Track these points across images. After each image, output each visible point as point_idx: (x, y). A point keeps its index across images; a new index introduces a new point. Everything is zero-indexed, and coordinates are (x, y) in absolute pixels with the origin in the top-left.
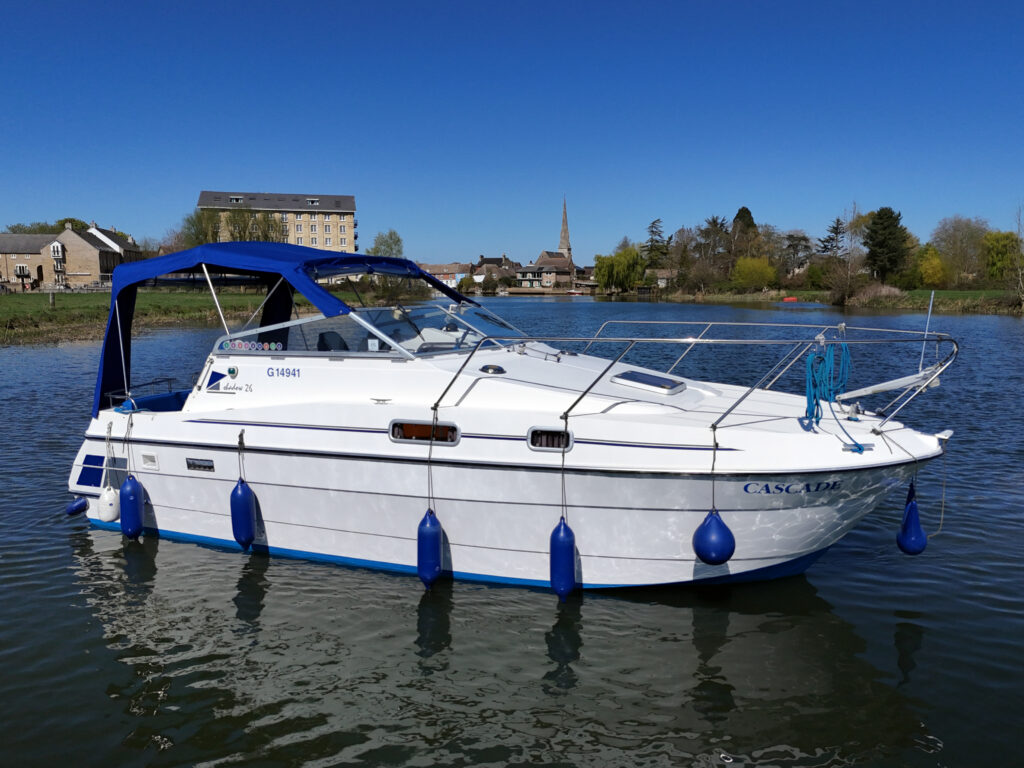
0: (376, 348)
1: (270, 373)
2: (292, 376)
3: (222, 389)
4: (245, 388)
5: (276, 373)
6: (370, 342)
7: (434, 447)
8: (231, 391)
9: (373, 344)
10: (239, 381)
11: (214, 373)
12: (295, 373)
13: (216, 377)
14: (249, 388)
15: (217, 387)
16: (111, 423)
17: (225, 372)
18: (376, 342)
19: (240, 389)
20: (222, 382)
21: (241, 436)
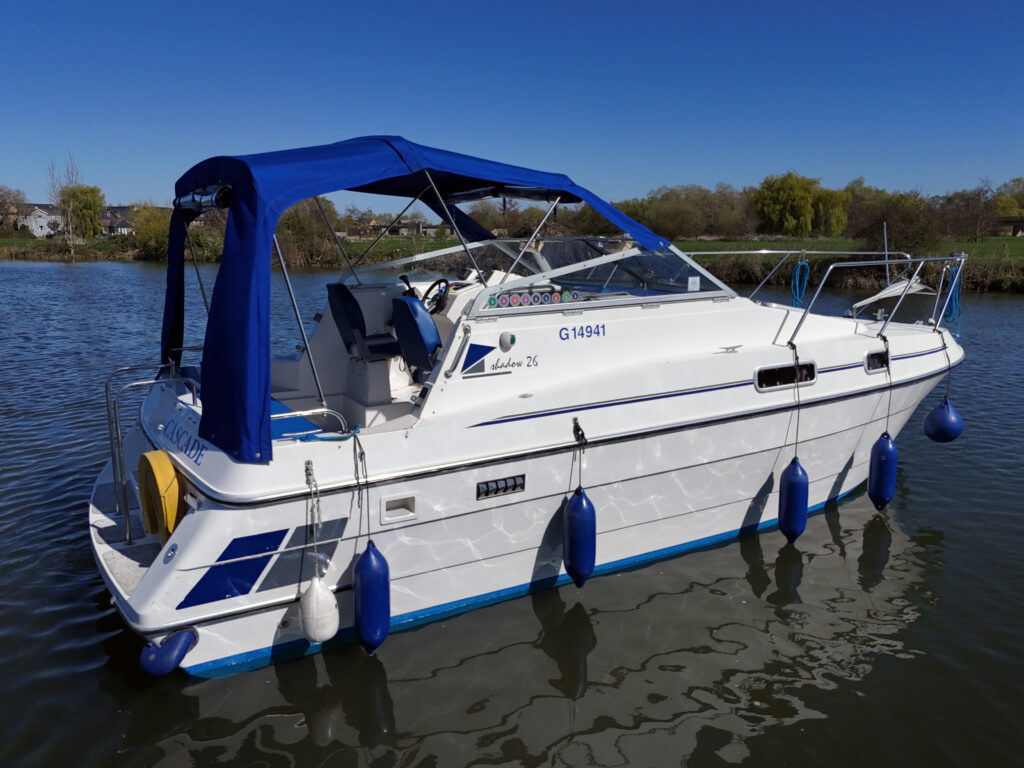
0: (697, 288)
1: (563, 335)
2: (594, 336)
3: (488, 370)
4: (526, 361)
5: (571, 334)
6: (691, 279)
7: (800, 389)
8: (502, 370)
9: (694, 283)
10: (515, 353)
11: (473, 347)
12: (598, 330)
13: (477, 353)
14: (533, 361)
15: (481, 368)
16: (308, 463)
17: (493, 342)
18: (697, 279)
19: (519, 365)
20: (489, 359)
21: (577, 429)
